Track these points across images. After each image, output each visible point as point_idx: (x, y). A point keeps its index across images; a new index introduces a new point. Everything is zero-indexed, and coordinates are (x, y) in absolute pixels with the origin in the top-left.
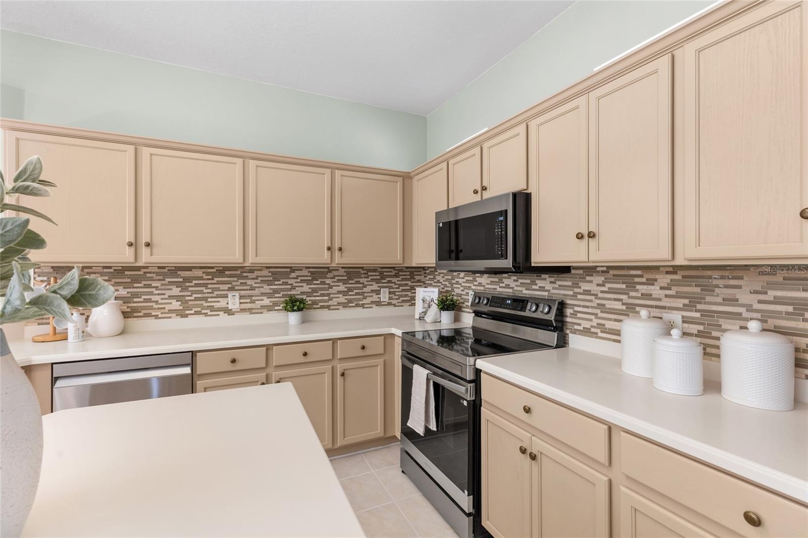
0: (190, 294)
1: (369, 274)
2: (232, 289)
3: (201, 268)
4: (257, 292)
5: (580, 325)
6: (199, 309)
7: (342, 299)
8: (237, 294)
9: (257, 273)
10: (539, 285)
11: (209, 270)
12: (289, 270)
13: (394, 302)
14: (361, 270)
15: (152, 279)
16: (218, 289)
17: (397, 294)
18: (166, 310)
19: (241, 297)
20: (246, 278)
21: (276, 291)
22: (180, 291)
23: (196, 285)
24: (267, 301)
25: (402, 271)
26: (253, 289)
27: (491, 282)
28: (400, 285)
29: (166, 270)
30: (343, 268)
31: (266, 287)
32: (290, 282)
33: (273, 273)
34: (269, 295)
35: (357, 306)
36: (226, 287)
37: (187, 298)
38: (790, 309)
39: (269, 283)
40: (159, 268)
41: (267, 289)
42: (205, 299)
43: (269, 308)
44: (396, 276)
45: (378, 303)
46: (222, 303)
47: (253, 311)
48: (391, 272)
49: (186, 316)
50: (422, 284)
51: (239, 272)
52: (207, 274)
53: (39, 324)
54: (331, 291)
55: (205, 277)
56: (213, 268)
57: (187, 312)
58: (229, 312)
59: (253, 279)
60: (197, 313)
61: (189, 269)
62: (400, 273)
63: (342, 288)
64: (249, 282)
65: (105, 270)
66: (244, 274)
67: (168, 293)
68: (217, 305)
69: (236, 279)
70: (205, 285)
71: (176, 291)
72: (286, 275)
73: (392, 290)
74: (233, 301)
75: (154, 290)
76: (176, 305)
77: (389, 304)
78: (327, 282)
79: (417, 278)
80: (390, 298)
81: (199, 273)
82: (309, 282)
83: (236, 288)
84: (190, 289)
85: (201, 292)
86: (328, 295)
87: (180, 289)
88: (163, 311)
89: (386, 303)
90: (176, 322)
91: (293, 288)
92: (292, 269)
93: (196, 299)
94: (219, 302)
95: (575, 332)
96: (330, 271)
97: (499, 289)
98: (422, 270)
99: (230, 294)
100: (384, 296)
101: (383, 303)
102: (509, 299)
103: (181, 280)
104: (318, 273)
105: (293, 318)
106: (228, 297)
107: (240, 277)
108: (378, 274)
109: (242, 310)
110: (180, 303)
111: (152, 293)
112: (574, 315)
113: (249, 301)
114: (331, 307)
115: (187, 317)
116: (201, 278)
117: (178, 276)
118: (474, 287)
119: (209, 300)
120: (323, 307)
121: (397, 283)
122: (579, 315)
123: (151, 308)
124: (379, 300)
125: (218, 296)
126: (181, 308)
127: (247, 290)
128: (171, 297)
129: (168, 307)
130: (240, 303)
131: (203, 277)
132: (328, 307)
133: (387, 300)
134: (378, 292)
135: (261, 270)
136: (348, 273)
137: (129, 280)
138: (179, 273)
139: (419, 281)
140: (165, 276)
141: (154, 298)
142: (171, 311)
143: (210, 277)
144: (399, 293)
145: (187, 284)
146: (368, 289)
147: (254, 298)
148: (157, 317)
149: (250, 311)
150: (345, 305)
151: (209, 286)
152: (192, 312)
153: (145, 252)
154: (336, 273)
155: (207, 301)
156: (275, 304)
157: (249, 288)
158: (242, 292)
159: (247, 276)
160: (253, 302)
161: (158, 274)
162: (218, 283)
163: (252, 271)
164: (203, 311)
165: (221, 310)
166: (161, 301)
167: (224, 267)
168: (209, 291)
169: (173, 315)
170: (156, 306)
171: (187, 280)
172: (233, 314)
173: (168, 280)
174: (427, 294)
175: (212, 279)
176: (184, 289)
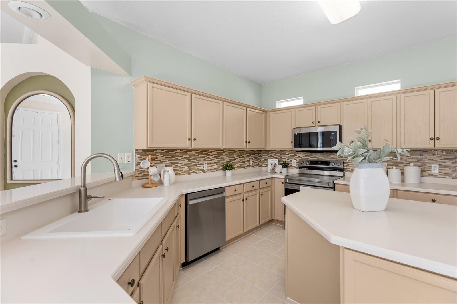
0: (191, 163)
1: (247, 153)
2: (205, 160)
3: (194, 150)
4: (213, 162)
5: (350, 169)
6: (194, 170)
7: (238, 164)
8: (206, 162)
9: (213, 153)
10: (331, 156)
11: (198, 152)
13: (254, 165)
14: (244, 151)
15: (178, 156)
16: (200, 161)
17: (254, 162)
18: (183, 171)
19: (208, 164)
21: (219, 161)
22: (188, 162)
23: (194, 159)
24: (216, 166)
26: (211, 160)
27: (305, 156)
28: (255, 158)
29: (183, 152)
30: (239, 150)
32: (223, 157)
33: (218, 153)
34: (216, 163)
35: (243, 167)
36: (203, 159)
37: (190, 165)
38: (416, 160)
39: (217, 157)
40: (181, 150)
41: (216, 160)
42: (196, 165)
43: (216, 169)
44: (254, 154)
45: (249, 166)
46: (202, 167)
47: (212, 171)
48: (252, 152)
51: (207, 152)
53: (137, 179)
56: (198, 150)
57: (190, 172)
58: (204, 171)
59: (212, 155)
60: (194, 172)
62: (255, 153)
63: (238, 159)
64: (211, 157)
65: (162, 152)
66: (209, 153)
67: (184, 163)
68: (200, 168)
69: (206, 156)
70: (196, 159)
71: (186, 162)
72: (222, 154)
73: (253, 160)
74: (205, 167)
75: (179, 161)
76: (186, 168)
77: (252, 166)
80: (253, 164)
81: (194, 153)
82: (229, 157)
83: (206, 160)
84: (191, 160)
85: (195, 162)
87: (188, 160)
88: (182, 171)
89: (251, 166)
91: (224, 159)
93: (194, 165)
94: (200, 166)
95: (348, 171)
98: (261, 151)
99: (204, 163)
100: (251, 163)
101: (250, 166)
102: (320, 162)
103: (188, 156)
106: (203, 164)
108: (249, 153)
109: (208, 170)
110: (187, 167)
111: (178, 163)
112: (348, 166)
113: (210, 166)
115: (190, 174)
116: (194, 155)
119: (198, 166)
122: (349, 166)
124: (249, 165)
125: (200, 164)
126: (188, 170)
127: (209, 161)
128: (185, 164)
129: (184, 169)
130: (208, 167)
131: (195, 155)
133: (251, 165)
134: (249, 161)
135: (214, 151)
136: (240, 153)
137: (170, 157)
138: (187, 153)
140: (183, 154)
142: (185, 171)
143: (198, 155)
144: (255, 162)
145: (190, 158)
146: (246, 160)
147: (212, 165)
148: (180, 174)
150: (239, 167)
151: (198, 159)
152: (192, 172)
153: (193, 142)
154: (237, 153)
155: (197, 167)
156: (219, 167)
158: (208, 162)
159: (209, 154)
160: (211, 166)
161: (180, 153)
162: (201, 158)
163: (211, 152)
164: (196, 171)
165: (201, 170)
166: (181, 167)
167: (202, 150)
168: (197, 161)
169: (185, 173)
170: (179, 169)
171: (190, 156)
172: (205, 172)
173: (184, 156)
174: (273, 161)
175: (198, 156)
176: (189, 161)
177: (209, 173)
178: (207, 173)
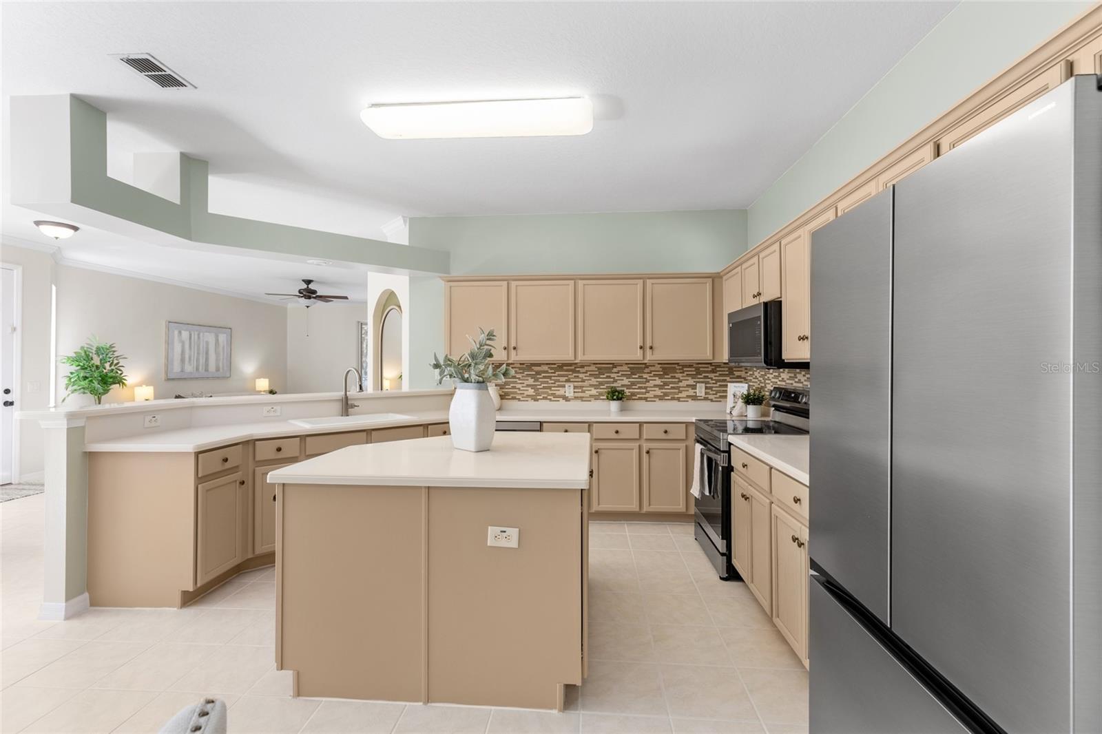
0: (539, 383)
1: (685, 369)
2: (568, 381)
3: (547, 364)
4: (586, 383)
6: (546, 396)
7: (658, 392)
8: (572, 385)
9: (586, 368)
11: (553, 366)
12: (611, 366)
13: (710, 397)
14: (676, 366)
15: (517, 372)
16: (559, 381)
17: (714, 389)
18: (525, 395)
19: (575, 387)
20: (579, 372)
21: (601, 384)
22: (534, 382)
23: (544, 377)
24: (594, 392)
25: (719, 366)
26: (583, 381)
28: (717, 381)
29: (524, 366)
30: (659, 364)
31: (593, 379)
32: (612, 375)
33: (599, 369)
34: (596, 387)
35: (673, 399)
36: (564, 379)
37: (538, 387)
39: (596, 376)
40: (521, 364)
41: (594, 381)
42: (550, 388)
43: (596, 398)
44: (713, 371)
45: (695, 398)
46: (561, 392)
47: (584, 399)
48: (708, 367)
49: (537, 400)
50: (742, 380)
51: (573, 368)
52: (551, 369)
54: (647, 384)
55: (550, 371)
56: (555, 364)
57: (538, 397)
58: (566, 399)
59: (583, 373)
60: (545, 398)
61: (539, 365)
62: (718, 369)
63: (658, 382)
64: (581, 375)
66: (577, 369)
67: (526, 382)
68: (557, 393)
69: (571, 373)
70: (550, 377)
71: (531, 381)
72: (609, 370)
73: (707, 385)
74: (569, 391)
75: (517, 380)
76: (531, 391)
77: (706, 399)
78: (644, 377)
79: (737, 374)
80: (706, 393)
81: (545, 368)
82: (628, 377)
83: (572, 380)
84: (540, 380)
85: (547, 383)
86: (646, 388)
87: (533, 380)
88: (523, 395)
89: (702, 398)
90: (531, 404)
91: (615, 381)
92: (614, 365)
93: (544, 388)
94: (559, 390)
96: (647, 367)
97: (795, 384)
99: (567, 385)
100: (701, 390)
101: (699, 398)
103: (534, 373)
104: (637, 368)
105: (614, 405)
106: (565, 387)
107: (574, 371)
108: (694, 369)
109: (576, 398)
110: (533, 390)
111: (515, 382)
113: (580, 390)
114: (648, 399)
116: (547, 372)
117: (532, 370)
118: (779, 383)
119: (553, 389)
120: (640, 399)
121: (714, 378)
123: (516, 393)
124: (694, 394)
125: (559, 386)
126: (534, 394)
127: (579, 382)
128: (528, 386)
129: (526, 393)
130: (574, 392)
131: (547, 371)
132: (646, 399)
133: (703, 394)
134: (694, 387)
135: (589, 366)
136: (664, 369)
138: (533, 368)
139: (739, 377)
140: (524, 370)
141: (518, 386)
142: (528, 396)
143: (553, 371)
144: (716, 389)
145: (538, 376)
146: (684, 383)
147: (584, 389)
148: (519, 400)
149: (581, 399)
150: (661, 398)
151: (553, 378)
152: (541, 397)
153: (513, 353)
154: (653, 369)
155: (551, 390)
156: (601, 394)
157: (580, 380)
158: (576, 384)
159: (579, 371)
160: (583, 392)
161: (520, 369)
162: (559, 376)
163: (582, 367)
164: (549, 397)
165: (559, 396)
166: (522, 389)
167: (562, 364)
168: (553, 382)
169: (529, 399)
170: (519, 392)
171: (538, 373)
172: (569, 401)
173: (526, 373)
174: (738, 389)
175: (554, 373)
176: (536, 380)
177: (578, 403)
178: (572, 403)
